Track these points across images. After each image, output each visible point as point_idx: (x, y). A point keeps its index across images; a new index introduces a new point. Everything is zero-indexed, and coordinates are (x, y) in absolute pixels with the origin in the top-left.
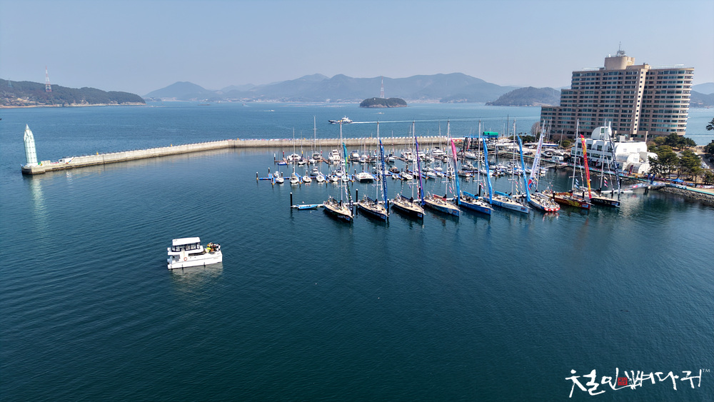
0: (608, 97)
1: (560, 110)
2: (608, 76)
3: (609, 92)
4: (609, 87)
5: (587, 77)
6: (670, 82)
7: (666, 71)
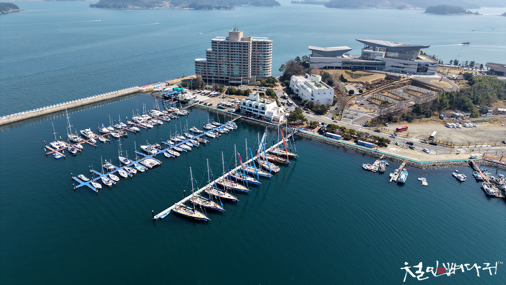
0: (235, 57)
1: (208, 64)
2: (234, 45)
3: (235, 55)
4: (235, 52)
5: (221, 45)
6: (264, 49)
7: (261, 43)
